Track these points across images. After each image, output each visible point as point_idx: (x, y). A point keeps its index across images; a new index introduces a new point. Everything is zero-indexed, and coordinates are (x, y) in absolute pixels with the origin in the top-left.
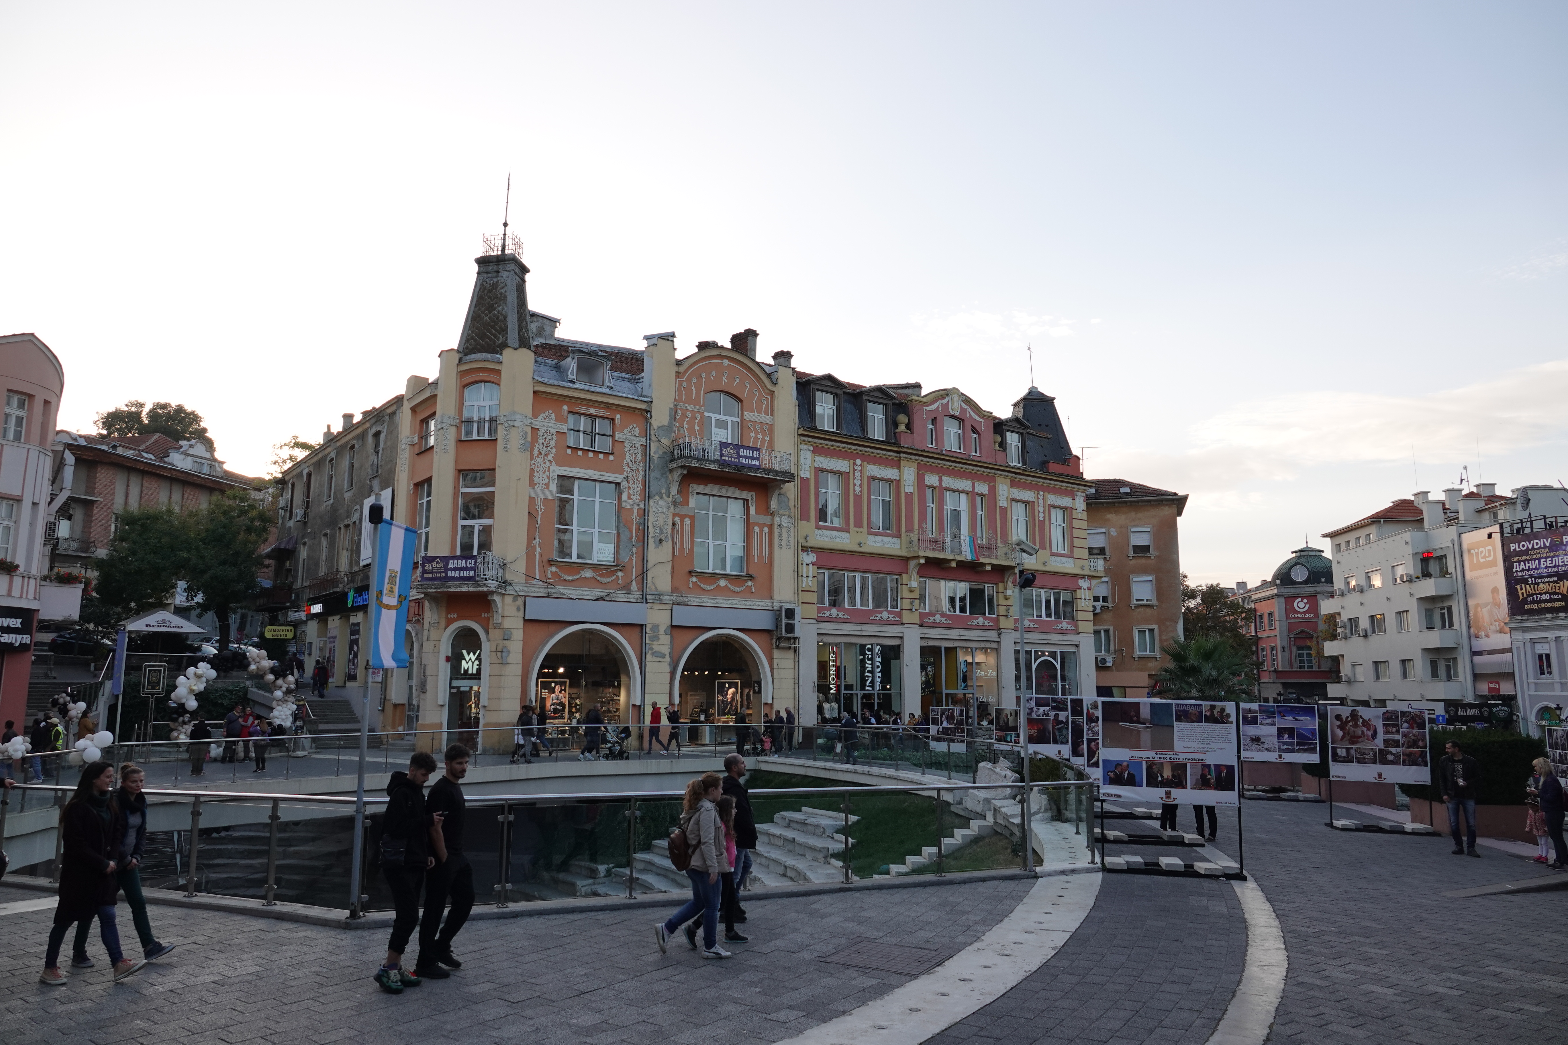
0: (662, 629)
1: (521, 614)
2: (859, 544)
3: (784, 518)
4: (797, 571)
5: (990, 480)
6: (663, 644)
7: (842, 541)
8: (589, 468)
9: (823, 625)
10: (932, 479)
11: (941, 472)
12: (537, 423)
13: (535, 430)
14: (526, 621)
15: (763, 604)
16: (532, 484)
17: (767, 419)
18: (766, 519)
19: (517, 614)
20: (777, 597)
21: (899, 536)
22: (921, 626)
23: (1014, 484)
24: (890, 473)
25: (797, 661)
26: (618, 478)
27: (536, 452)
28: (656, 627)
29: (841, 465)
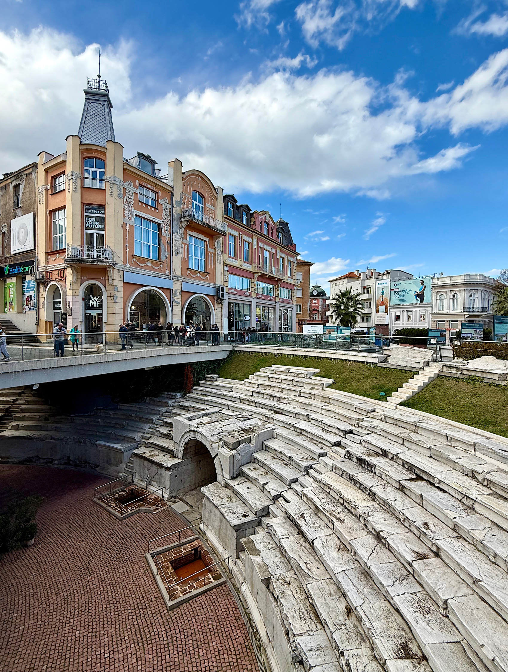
0: (178, 292)
1: (122, 279)
2: (241, 265)
3: (219, 251)
4: (223, 273)
5: (275, 248)
6: (178, 298)
7: (236, 263)
8: (148, 214)
9: (230, 295)
10: (261, 245)
11: (264, 242)
12: (126, 186)
13: (125, 189)
14: (124, 282)
15: (212, 285)
16: (124, 216)
17: (213, 208)
18: (212, 251)
19: (120, 279)
20: (216, 283)
21: (251, 265)
22: (257, 298)
23: (281, 251)
24: (249, 240)
25: (222, 308)
26: (160, 221)
27: (125, 200)
28: (176, 290)
29: (236, 233)
